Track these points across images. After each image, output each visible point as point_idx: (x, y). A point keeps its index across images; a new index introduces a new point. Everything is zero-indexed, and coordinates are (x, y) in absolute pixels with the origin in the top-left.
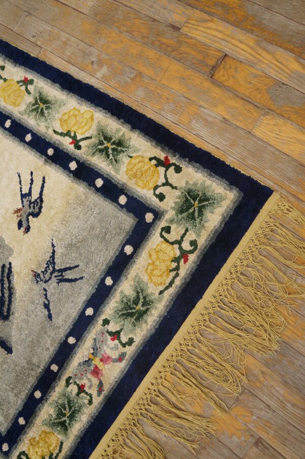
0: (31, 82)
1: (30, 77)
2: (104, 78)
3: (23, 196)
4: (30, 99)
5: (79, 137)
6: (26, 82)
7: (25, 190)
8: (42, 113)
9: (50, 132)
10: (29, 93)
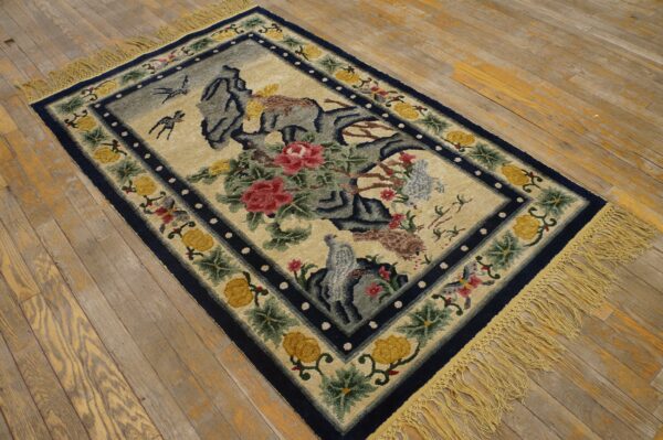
0: (125, 188)
1: (124, 192)
2: (72, 175)
3: (171, 128)
4: (132, 178)
5: (111, 148)
6: (128, 190)
7: (167, 131)
8: (127, 167)
9: (129, 154)
10: (131, 183)
